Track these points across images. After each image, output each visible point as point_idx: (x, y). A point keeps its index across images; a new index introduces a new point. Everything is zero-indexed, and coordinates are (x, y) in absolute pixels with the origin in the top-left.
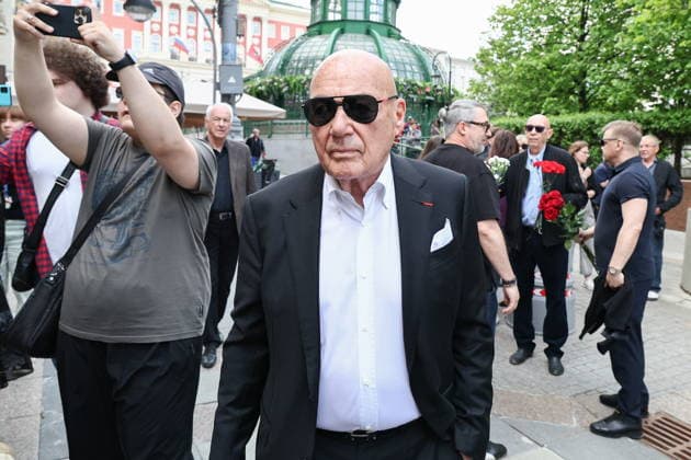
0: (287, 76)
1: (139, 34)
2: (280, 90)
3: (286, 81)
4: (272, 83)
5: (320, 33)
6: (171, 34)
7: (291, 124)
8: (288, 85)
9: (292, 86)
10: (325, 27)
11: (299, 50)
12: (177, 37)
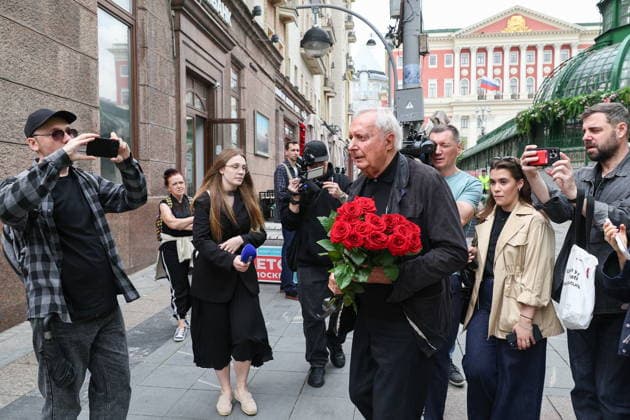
0: (564, 99)
1: (450, 81)
2: (555, 115)
3: (561, 104)
4: (547, 108)
5: (610, 43)
6: (478, 76)
7: (576, 151)
8: (565, 108)
9: (568, 109)
10: (616, 35)
11: (581, 68)
12: (484, 78)
